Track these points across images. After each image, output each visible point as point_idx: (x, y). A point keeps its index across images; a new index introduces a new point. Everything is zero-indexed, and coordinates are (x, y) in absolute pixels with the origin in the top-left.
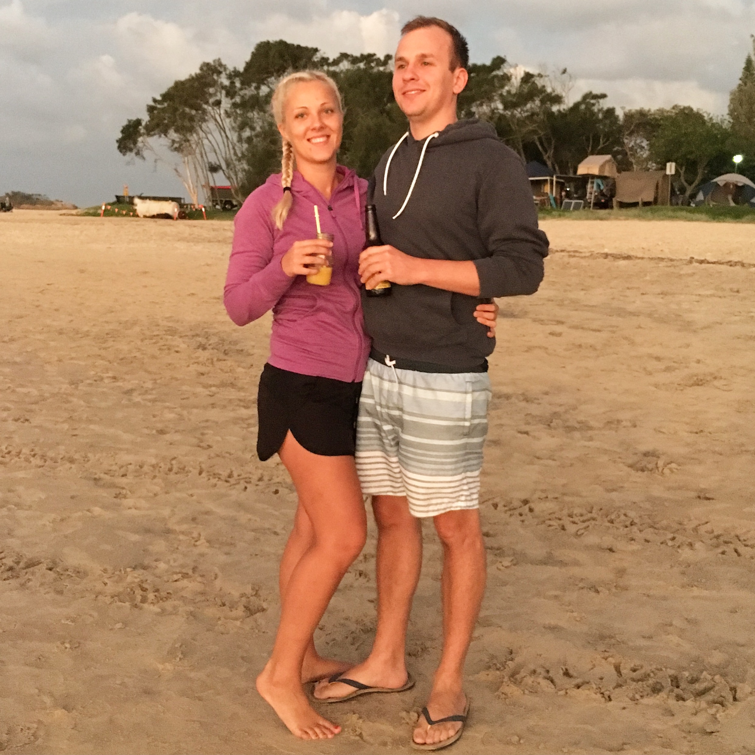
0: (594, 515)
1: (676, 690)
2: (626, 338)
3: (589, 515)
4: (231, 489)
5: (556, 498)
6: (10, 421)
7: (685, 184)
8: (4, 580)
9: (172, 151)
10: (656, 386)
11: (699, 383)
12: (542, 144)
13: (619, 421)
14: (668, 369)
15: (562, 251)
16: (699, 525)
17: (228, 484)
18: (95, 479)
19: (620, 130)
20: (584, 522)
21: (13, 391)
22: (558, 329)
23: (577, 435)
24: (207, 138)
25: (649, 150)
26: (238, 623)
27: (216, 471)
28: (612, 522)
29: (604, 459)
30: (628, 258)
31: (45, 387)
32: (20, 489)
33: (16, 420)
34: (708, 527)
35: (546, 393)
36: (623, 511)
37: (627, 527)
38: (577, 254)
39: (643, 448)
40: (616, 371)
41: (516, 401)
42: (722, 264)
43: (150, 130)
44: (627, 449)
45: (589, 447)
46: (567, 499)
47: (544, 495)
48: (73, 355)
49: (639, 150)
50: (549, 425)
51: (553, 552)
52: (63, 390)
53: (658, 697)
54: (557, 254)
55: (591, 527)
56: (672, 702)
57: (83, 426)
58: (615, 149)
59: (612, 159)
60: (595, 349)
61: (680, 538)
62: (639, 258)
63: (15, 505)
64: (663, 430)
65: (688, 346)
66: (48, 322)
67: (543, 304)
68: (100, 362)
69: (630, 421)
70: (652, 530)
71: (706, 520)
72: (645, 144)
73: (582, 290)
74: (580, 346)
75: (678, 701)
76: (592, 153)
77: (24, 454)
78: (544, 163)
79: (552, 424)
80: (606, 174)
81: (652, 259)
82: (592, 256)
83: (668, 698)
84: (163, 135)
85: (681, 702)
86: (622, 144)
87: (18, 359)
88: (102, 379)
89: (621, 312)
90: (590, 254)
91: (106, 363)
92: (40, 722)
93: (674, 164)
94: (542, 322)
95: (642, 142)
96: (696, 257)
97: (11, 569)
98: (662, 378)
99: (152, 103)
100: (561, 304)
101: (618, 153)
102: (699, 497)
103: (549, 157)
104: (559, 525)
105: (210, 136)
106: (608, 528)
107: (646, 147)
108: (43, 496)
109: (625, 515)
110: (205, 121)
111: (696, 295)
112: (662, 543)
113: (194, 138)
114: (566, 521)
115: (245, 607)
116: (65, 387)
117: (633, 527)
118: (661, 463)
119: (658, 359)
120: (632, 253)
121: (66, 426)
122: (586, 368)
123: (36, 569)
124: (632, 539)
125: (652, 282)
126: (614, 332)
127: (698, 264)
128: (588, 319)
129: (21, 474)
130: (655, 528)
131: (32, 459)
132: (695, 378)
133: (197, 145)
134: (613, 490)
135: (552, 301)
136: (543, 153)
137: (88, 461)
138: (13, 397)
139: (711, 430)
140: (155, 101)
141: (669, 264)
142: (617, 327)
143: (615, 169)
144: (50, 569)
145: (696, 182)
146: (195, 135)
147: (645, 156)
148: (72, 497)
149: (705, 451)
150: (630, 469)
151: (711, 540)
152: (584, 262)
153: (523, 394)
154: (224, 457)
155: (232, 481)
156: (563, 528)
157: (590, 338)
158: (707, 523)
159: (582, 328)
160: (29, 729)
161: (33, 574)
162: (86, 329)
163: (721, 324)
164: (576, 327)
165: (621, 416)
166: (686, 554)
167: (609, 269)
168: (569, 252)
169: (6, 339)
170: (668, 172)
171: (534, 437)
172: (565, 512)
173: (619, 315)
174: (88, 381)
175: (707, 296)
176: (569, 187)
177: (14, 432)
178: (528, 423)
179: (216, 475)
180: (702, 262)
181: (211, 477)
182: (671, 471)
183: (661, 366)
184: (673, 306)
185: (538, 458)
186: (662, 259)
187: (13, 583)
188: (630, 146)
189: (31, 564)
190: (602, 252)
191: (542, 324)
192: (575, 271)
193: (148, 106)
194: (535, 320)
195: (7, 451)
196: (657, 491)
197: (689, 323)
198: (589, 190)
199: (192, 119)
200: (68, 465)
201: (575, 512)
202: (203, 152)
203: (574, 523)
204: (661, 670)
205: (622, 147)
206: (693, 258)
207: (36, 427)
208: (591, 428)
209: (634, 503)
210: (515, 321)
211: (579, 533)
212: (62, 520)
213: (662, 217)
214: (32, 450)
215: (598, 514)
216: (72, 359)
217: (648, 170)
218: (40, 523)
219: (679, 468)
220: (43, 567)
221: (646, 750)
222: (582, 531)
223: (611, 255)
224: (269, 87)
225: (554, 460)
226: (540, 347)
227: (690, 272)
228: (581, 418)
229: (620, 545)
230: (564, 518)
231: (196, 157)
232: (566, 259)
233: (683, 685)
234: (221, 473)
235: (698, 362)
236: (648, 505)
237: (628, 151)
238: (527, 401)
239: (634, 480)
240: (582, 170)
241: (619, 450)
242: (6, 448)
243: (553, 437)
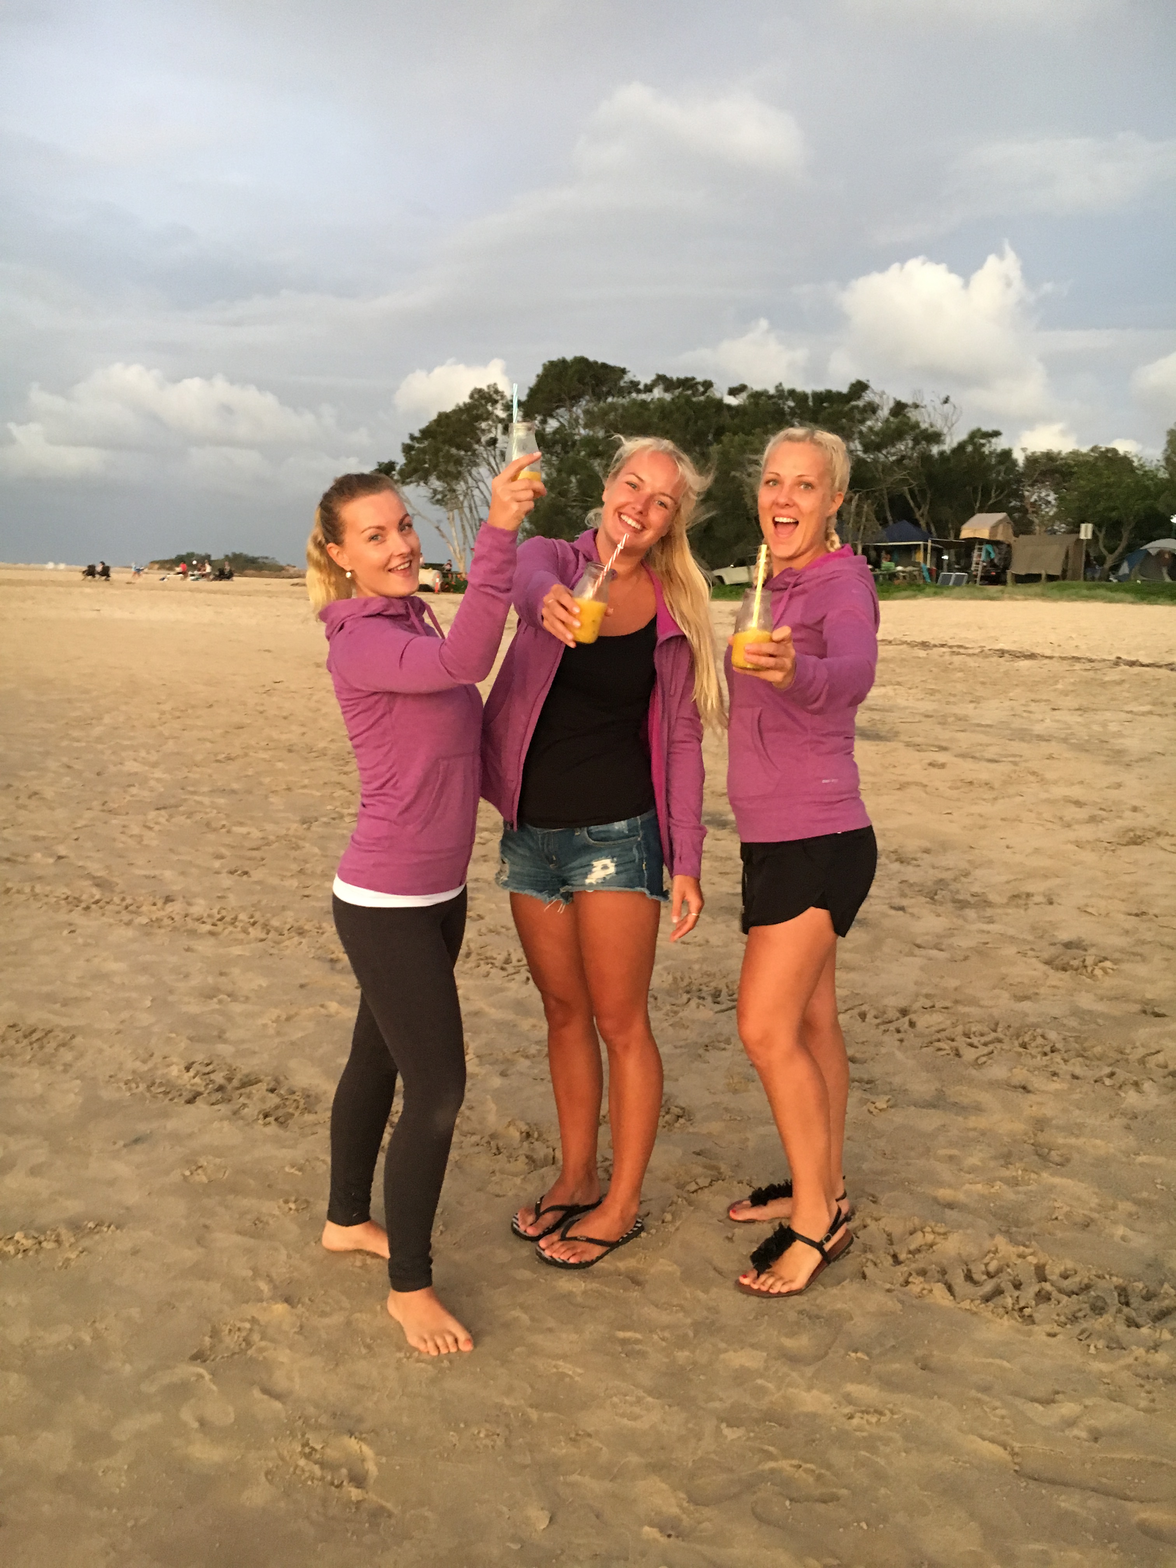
0: (1000, 1035)
1: (1126, 1310)
2: (1034, 773)
3: (993, 1035)
4: (510, 981)
5: (946, 1008)
6: (224, 875)
7: (1105, 552)
8: (213, 1104)
9: (433, 503)
10: (1079, 844)
11: (1136, 841)
12: (913, 497)
13: (1028, 895)
14: (1092, 819)
15: (943, 646)
16: (1148, 1055)
17: (504, 973)
18: (332, 961)
19: (1019, 479)
20: (985, 1044)
21: (229, 832)
22: (941, 757)
23: (971, 913)
24: (478, 488)
25: (1058, 507)
26: (518, 1181)
27: (489, 954)
28: (1024, 1046)
29: (1010, 951)
30: (1032, 656)
31: (269, 827)
32: (236, 971)
33: (232, 873)
34: (1160, 1058)
35: (927, 851)
36: (1039, 1031)
37: (1045, 1054)
38: (962, 651)
39: (1064, 936)
40: (1021, 821)
41: (887, 862)
42: (1160, 667)
43: (407, 476)
44: (1042, 937)
45: (988, 932)
46: (962, 1009)
47: (928, 1003)
48: (306, 782)
49: (1043, 506)
50: (932, 898)
51: (944, 1089)
52: (291, 832)
53: (1101, 1320)
54: (935, 649)
55: (995, 1052)
56: (1120, 1328)
57: (317, 883)
58: (1012, 504)
59: (1008, 518)
60: (992, 788)
61: (1122, 1074)
62: (1047, 657)
63: (229, 996)
64: (1090, 910)
65: (1119, 786)
66: (275, 734)
67: (920, 722)
68: (339, 793)
69: (1045, 896)
70: (1080, 1059)
71: (1158, 1048)
72: (1052, 497)
73: (971, 702)
74: (971, 783)
75: (1129, 1326)
76: (981, 510)
77: (241, 921)
78: (916, 523)
79: (936, 897)
80: (999, 537)
81: (1063, 658)
82: (983, 653)
83: (1115, 1321)
84: (422, 484)
85: (1133, 1329)
86: (1022, 498)
87: (235, 786)
88: (341, 817)
89: (1023, 735)
90: (979, 650)
91: (348, 794)
92: (254, 1320)
93: (1090, 526)
94: (918, 747)
95: (1048, 495)
96: (1124, 657)
97: (221, 1088)
98: (1086, 832)
99: (408, 441)
100: (943, 723)
101: (1015, 509)
102: (1145, 1012)
103: (922, 515)
104: (951, 1048)
105: (481, 485)
106: (1020, 1054)
107: (1053, 502)
108: (264, 983)
109: (1043, 1036)
110: (476, 465)
111: (1128, 712)
112: (1096, 1081)
113: (461, 487)
114: (961, 1042)
115: (527, 1157)
116: (295, 827)
117: (1054, 1054)
118: (1089, 961)
119: (1078, 804)
120: (1037, 651)
121: (295, 883)
122: (981, 816)
123: (253, 1089)
124: (1055, 1074)
125: (1065, 693)
126: (1015, 764)
127: (1127, 667)
128: (981, 745)
129: (236, 950)
130: (1086, 1058)
131: (251, 930)
132: (1132, 834)
133: (465, 496)
134: (1026, 998)
135: (931, 716)
136: (916, 510)
137: (323, 933)
138: (228, 840)
139: (1156, 911)
140: (412, 438)
141: (1088, 666)
142: (1021, 756)
143: (1011, 531)
144: (272, 1091)
145: (1120, 550)
146: (462, 483)
147: (1051, 513)
148: (302, 986)
149: (1150, 942)
150: (1046, 967)
151: (1165, 1077)
152: (972, 662)
153: (895, 852)
154: (498, 933)
155: (510, 969)
156: (958, 1055)
157: (982, 772)
158: (1158, 1052)
159: (973, 757)
160: (239, 1329)
161: (249, 1096)
162: (322, 745)
163: (1163, 755)
164: (963, 756)
165: (1029, 887)
166: (1131, 1098)
167: (1006, 673)
168: (951, 647)
169: (221, 757)
170: (1082, 536)
171: (912, 915)
172: (960, 1029)
173: (1022, 739)
174: (325, 819)
175: (1144, 714)
176: (949, 555)
177: (229, 889)
178: (903, 895)
179: (489, 961)
180: (1132, 664)
181: (482, 962)
182: (1104, 970)
183: (1082, 814)
184: (1096, 728)
185: (919, 946)
186: (1077, 659)
187: (224, 1109)
188: (1032, 500)
189: (248, 1082)
190: (997, 647)
191: (918, 751)
192: (960, 675)
193: (403, 444)
194: (908, 745)
195: (219, 916)
196: (1086, 1001)
197: (1120, 753)
198: (975, 559)
199: (458, 462)
200: (296, 939)
201: (973, 1029)
202: (473, 505)
203: (971, 1045)
204: (1104, 1278)
205: (1021, 501)
206: (1119, 658)
207: (256, 883)
208: (988, 904)
209: (1055, 1018)
210: (883, 746)
211: (980, 1062)
212: (288, 1019)
213: (1074, 597)
214: (252, 917)
215: (1005, 1035)
216: (305, 787)
217: (1054, 532)
218: (260, 1022)
219: (1115, 967)
220: (263, 1086)
221: (1089, 1402)
222: (984, 1059)
223: (1008, 652)
224: (558, 420)
225: (942, 950)
226: (916, 784)
227: (1117, 677)
228: (975, 889)
229: (1038, 1082)
230: (958, 1038)
231: (463, 512)
232: (947, 657)
233: (1135, 1301)
234: (495, 956)
235: (1135, 809)
236: (1073, 1023)
237: (1028, 506)
238: (902, 862)
239: (1054, 983)
240: (966, 533)
241: (1030, 938)
242: (219, 913)
243: (939, 915)
